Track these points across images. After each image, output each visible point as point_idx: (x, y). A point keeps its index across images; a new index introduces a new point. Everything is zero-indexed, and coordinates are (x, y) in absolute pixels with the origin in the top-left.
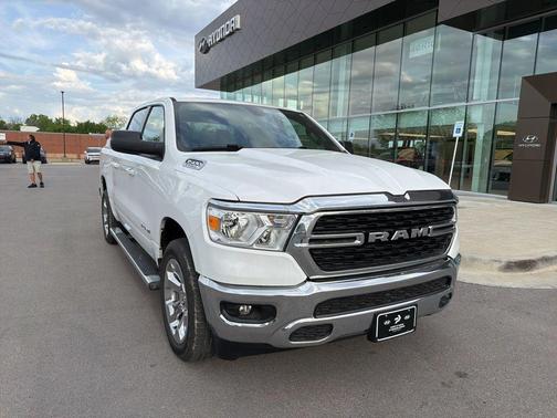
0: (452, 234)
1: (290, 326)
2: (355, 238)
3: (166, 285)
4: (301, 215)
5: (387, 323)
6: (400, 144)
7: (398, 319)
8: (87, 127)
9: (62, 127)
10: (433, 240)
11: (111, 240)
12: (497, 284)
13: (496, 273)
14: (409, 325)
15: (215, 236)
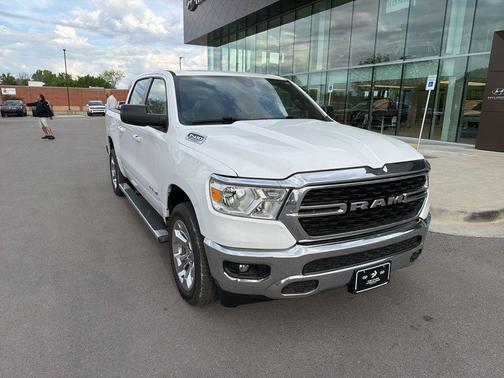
0: (423, 199)
1: (283, 281)
2: (338, 208)
3: (173, 241)
4: (291, 189)
5: (365, 277)
6: (376, 93)
7: (374, 274)
8: (87, 81)
9: (65, 81)
10: (406, 205)
11: (120, 193)
12: (462, 233)
13: (462, 223)
14: (383, 278)
15: (218, 206)
